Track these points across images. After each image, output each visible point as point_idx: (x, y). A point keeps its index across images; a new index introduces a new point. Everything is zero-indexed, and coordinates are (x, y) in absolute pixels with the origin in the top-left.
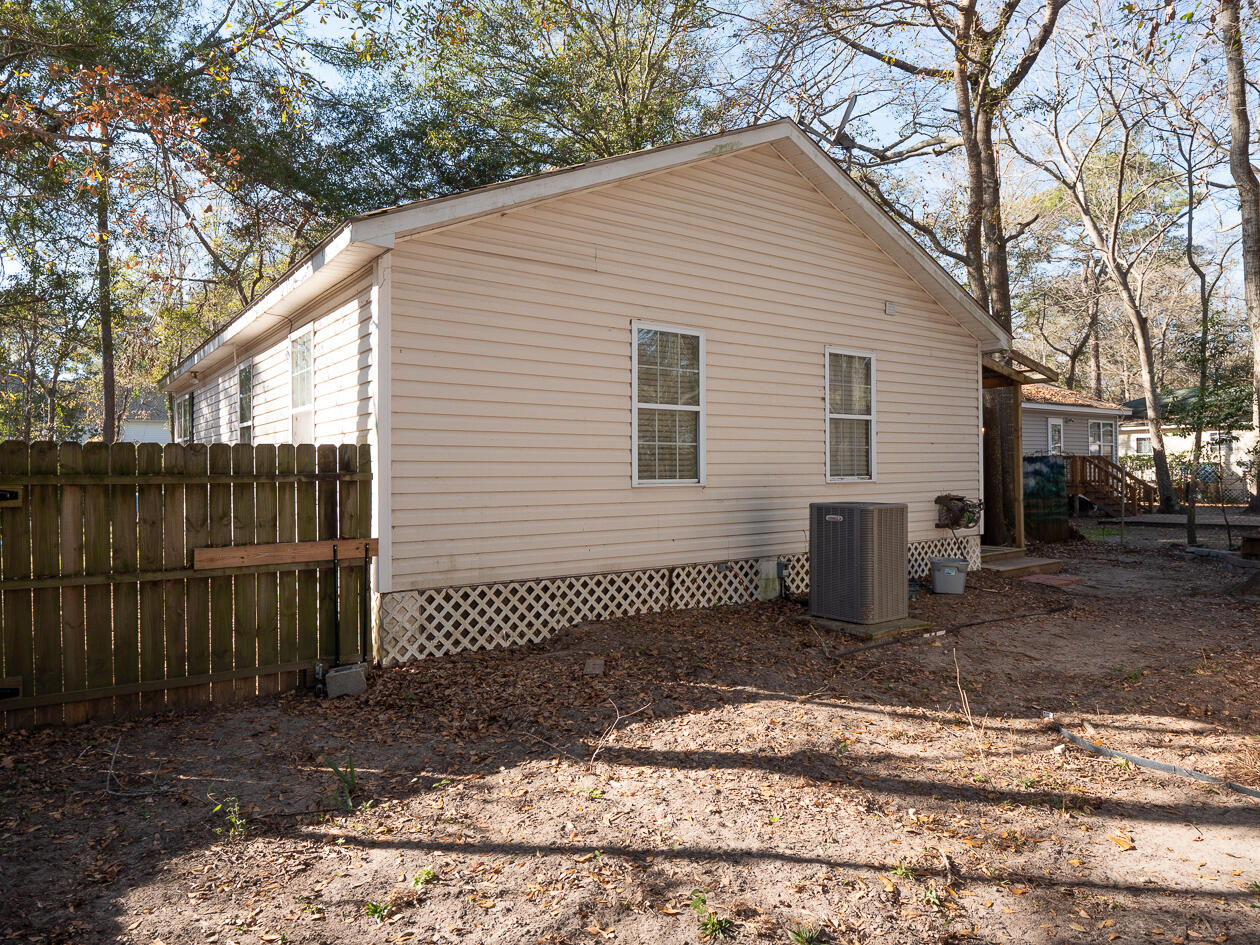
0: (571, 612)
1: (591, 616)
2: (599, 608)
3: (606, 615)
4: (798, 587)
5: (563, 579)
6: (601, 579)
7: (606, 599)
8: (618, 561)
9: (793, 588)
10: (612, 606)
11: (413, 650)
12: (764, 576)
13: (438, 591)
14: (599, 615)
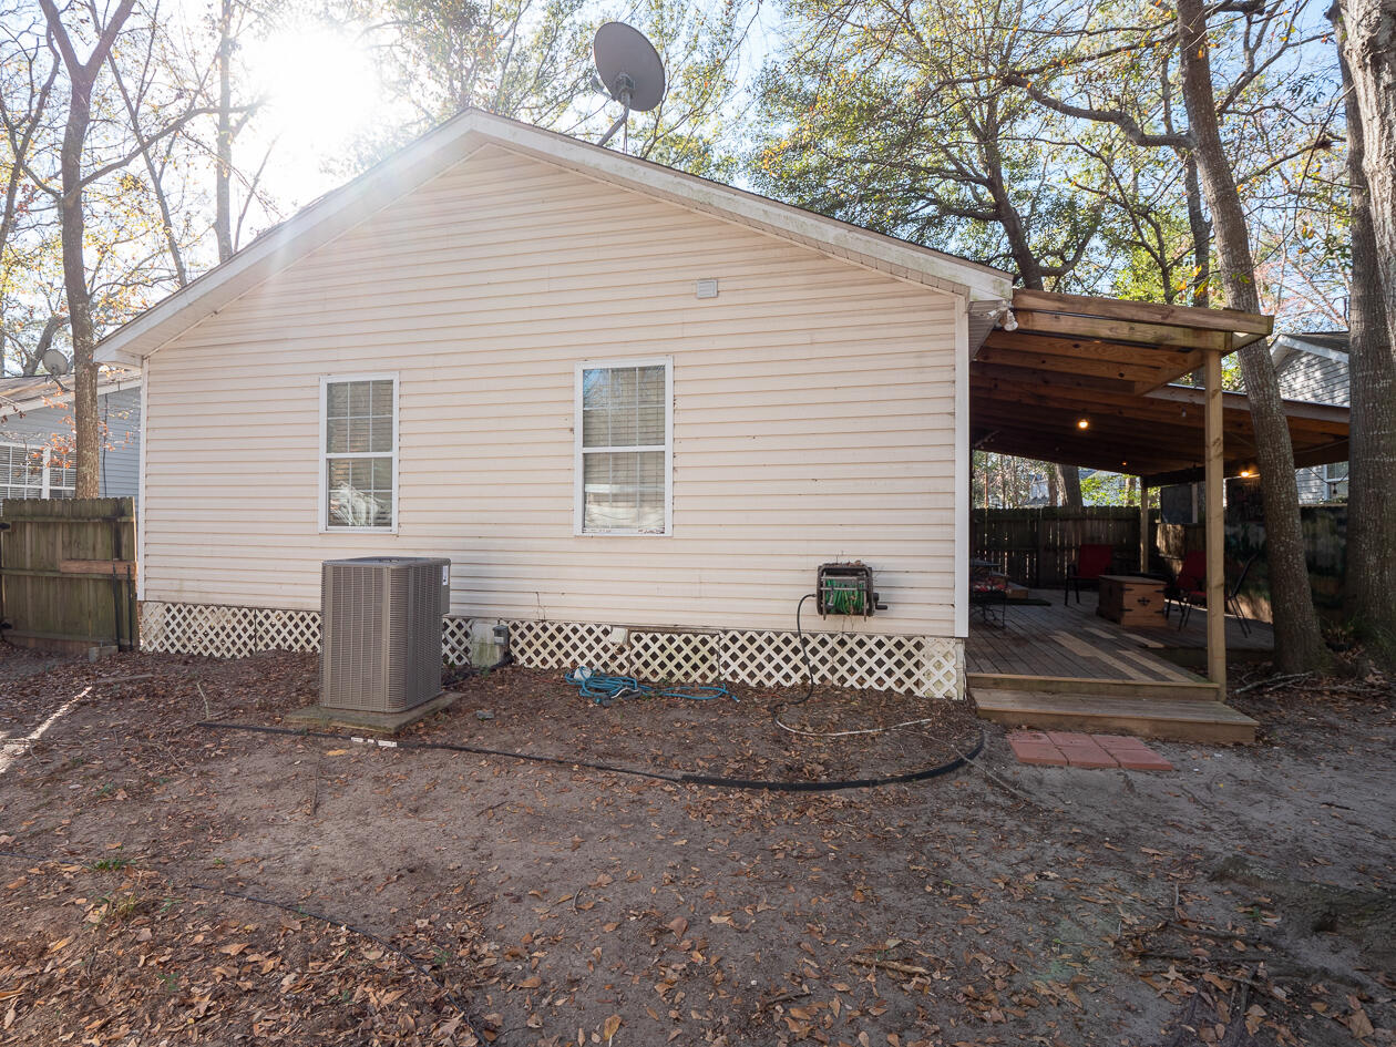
0: (267, 639)
1: (285, 646)
2: (290, 640)
3: (296, 648)
4: (530, 660)
5: (261, 610)
6: (294, 615)
7: (296, 633)
8: (308, 600)
9: (522, 660)
10: (302, 641)
11: (156, 645)
12: (477, 639)
13: (174, 605)
14: (290, 647)
